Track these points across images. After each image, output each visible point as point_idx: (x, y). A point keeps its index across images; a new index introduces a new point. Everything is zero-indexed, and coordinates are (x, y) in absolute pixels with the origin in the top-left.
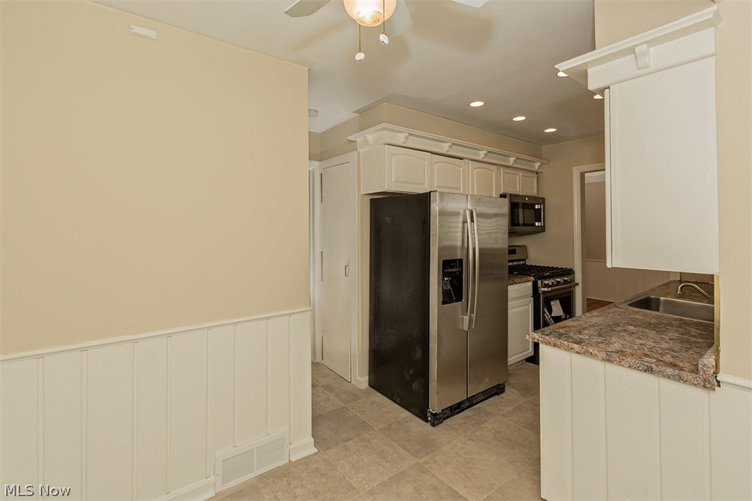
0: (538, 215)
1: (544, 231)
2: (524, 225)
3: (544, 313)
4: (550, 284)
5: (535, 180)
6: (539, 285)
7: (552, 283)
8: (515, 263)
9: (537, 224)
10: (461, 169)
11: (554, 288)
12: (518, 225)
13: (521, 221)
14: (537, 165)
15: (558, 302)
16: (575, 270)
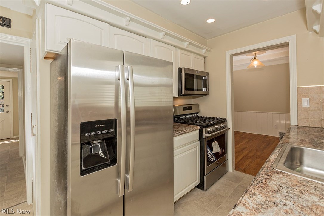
0: (205, 84)
1: (209, 94)
2: (197, 90)
3: (207, 152)
4: (211, 131)
5: (203, 61)
6: (204, 132)
7: (213, 129)
8: (191, 116)
9: (204, 89)
10: (144, 44)
11: (214, 133)
12: (193, 90)
13: (195, 88)
14: (204, 51)
15: (217, 142)
16: (227, 119)
